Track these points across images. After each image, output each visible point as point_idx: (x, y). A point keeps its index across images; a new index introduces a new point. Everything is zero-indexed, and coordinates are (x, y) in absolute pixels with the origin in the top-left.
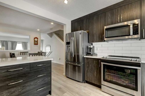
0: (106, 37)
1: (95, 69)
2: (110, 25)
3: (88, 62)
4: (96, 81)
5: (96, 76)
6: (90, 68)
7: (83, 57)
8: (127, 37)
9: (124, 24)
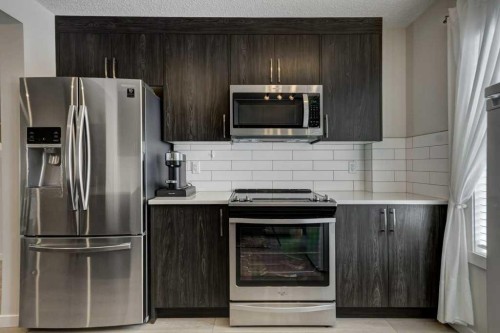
0: (236, 123)
1: (202, 249)
2: (244, 83)
3: (171, 224)
4: (206, 296)
5: (205, 276)
6: (181, 249)
7: (145, 202)
8: (290, 132)
9: (289, 88)
